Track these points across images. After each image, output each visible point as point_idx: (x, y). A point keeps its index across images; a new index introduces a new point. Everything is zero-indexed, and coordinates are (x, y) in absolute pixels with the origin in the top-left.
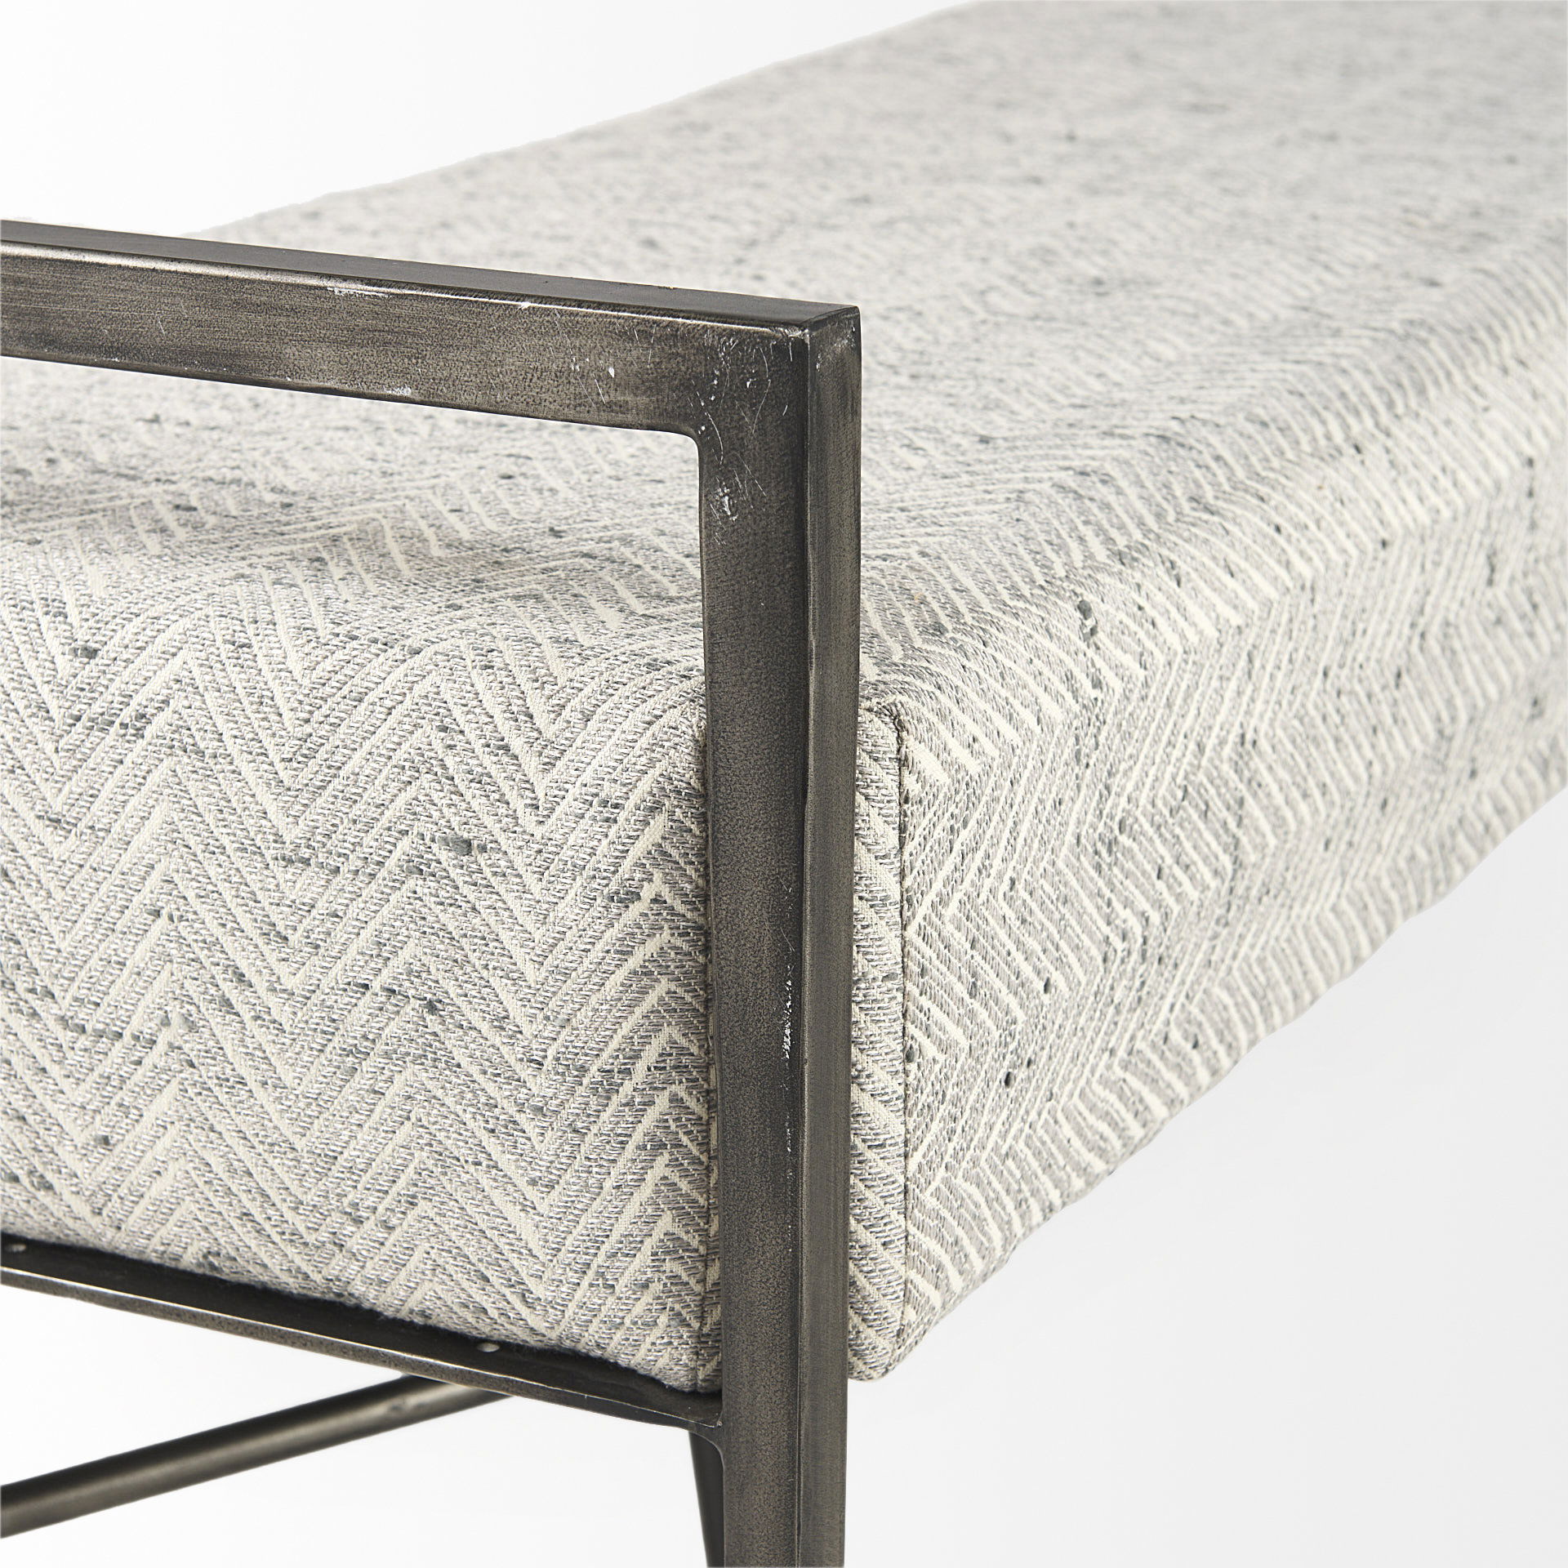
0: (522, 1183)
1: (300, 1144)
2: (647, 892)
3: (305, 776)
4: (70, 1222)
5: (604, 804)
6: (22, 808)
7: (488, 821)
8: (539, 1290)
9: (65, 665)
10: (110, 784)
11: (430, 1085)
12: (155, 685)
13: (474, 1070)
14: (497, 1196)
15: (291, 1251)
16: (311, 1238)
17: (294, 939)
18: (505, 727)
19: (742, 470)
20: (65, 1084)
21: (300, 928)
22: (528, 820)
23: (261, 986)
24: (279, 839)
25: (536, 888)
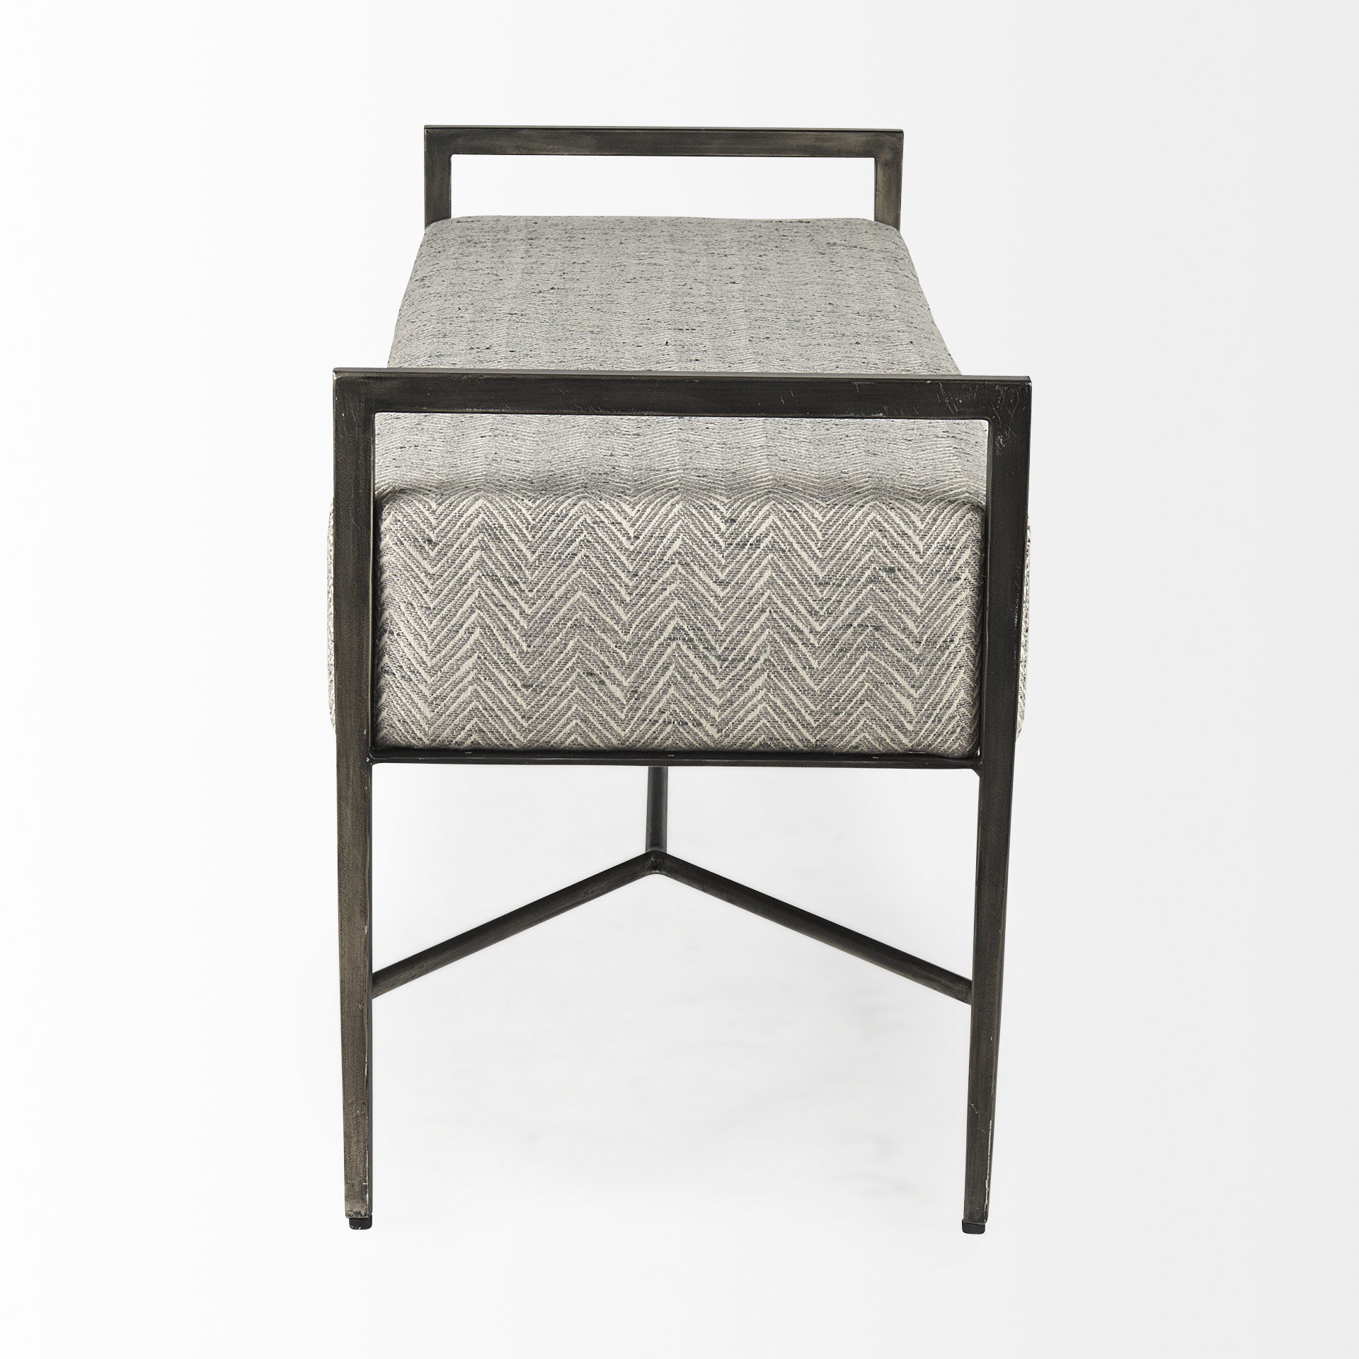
0: (908, 687)
1: (816, 689)
2: (963, 577)
3: (826, 554)
4: (705, 738)
5: (948, 548)
6: (707, 580)
7: (901, 560)
8: (910, 727)
9: (723, 527)
10: (746, 566)
11: (874, 657)
12: (763, 529)
13: (893, 650)
14: (898, 695)
15: (804, 731)
16: (815, 725)
17: (822, 613)
18: (904, 527)
19: (1007, 430)
20: (716, 682)
21: (825, 608)
22: (916, 558)
23: (806, 631)
24: (817, 577)
25: (921, 581)
